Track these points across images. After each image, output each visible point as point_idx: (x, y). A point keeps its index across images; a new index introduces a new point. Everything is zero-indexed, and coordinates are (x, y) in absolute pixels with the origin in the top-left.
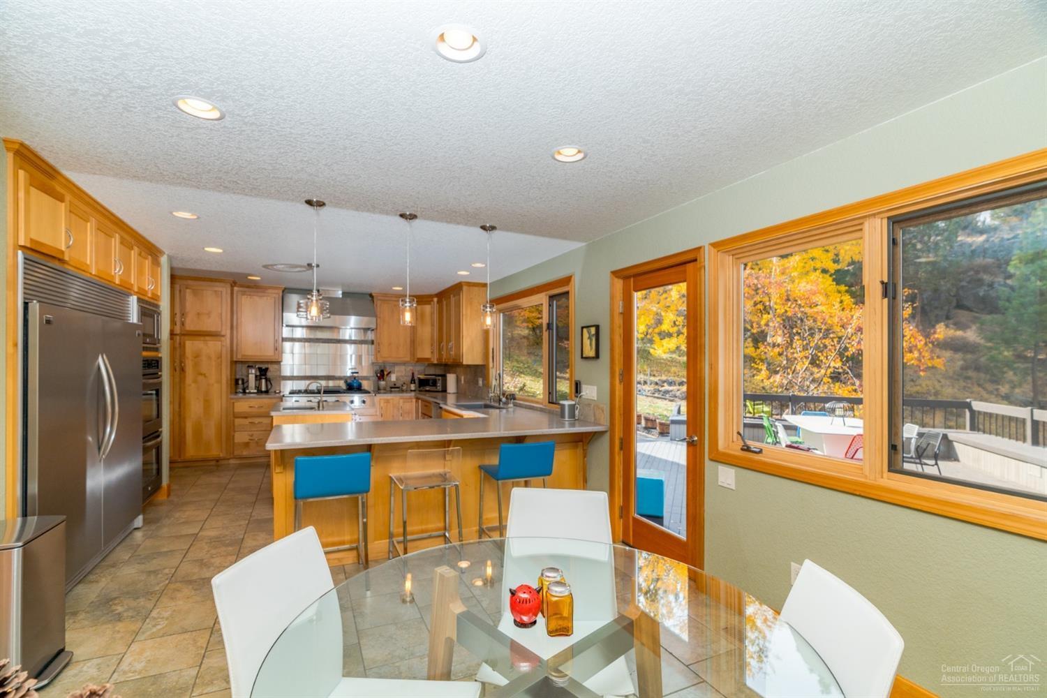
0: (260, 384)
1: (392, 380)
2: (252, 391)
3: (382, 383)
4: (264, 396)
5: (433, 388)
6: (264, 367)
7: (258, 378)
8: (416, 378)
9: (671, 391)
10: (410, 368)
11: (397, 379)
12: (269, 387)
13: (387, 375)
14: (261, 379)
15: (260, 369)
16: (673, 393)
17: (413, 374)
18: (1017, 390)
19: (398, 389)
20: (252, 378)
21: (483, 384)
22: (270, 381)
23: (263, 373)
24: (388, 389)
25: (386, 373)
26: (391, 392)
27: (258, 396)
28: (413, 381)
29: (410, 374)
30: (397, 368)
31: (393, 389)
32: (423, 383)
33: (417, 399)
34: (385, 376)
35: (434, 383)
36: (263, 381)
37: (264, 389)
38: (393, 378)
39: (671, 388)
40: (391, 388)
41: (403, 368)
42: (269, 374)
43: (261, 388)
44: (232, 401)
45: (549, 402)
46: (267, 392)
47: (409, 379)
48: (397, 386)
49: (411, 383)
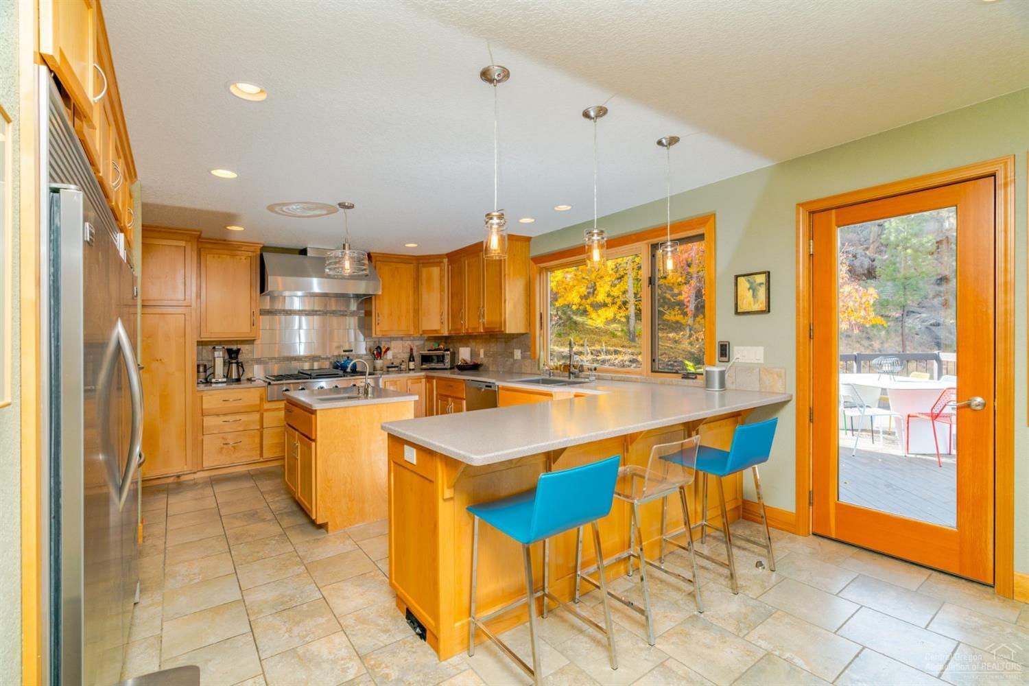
0: (229, 370)
1: (388, 358)
2: (220, 380)
3: (379, 363)
4: (234, 386)
5: (440, 366)
6: (235, 347)
7: (228, 364)
8: (415, 354)
9: (609, 360)
10: (408, 343)
11: (394, 357)
12: (241, 372)
13: (386, 352)
14: (230, 363)
15: (230, 352)
16: (612, 362)
17: (411, 350)
18: (886, 345)
19: (396, 369)
20: (219, 363)
21: (523, 357)
22: (242, 367)
23: (233, 355)
24: (385, 369)
25: (383, 350)
26: (388, 372)
27: (228, 387)
28: (411, 358)
29: (409, 350)
30: (393, 344)
31: (390, 369)
32: (426, 359)
33: (429, 379)
34: (383, 353)
35: (441, 359)
36: (234, 366)
37: (234, 376)
38: (389, 355)
39: (608, 357)
40: (388, 367)
41: (400, 343)
42: (241, 358)
43: (231, 375)
44: (199, 394)
45: (652, 372)
46: (238, 380)
47: (407, 356)
48: (395, 364)
49: (410, 361)
